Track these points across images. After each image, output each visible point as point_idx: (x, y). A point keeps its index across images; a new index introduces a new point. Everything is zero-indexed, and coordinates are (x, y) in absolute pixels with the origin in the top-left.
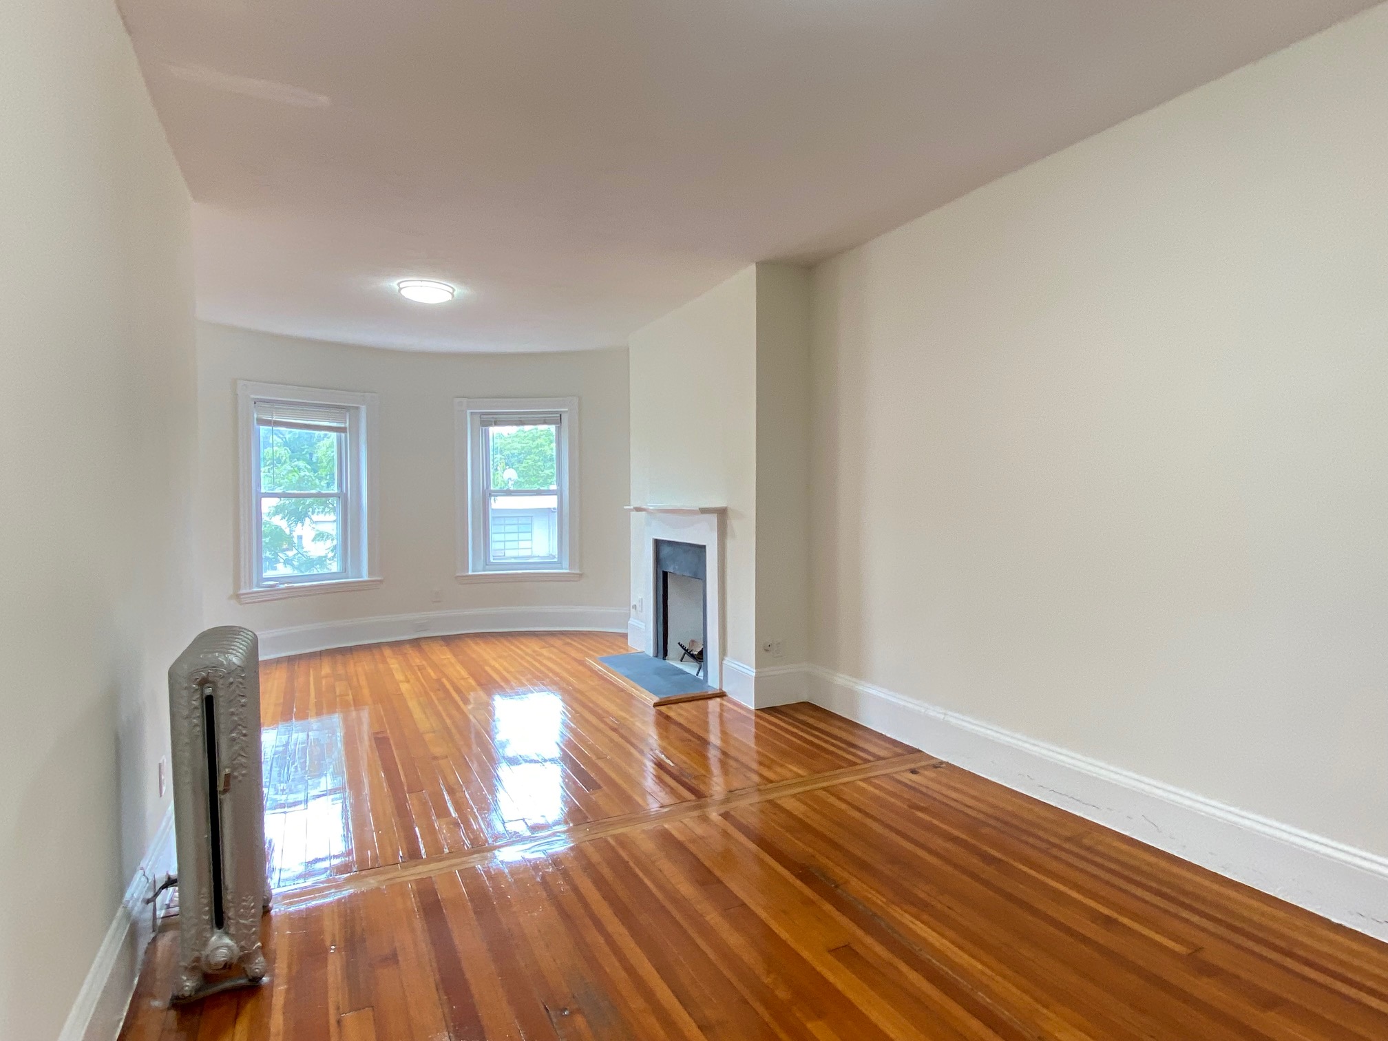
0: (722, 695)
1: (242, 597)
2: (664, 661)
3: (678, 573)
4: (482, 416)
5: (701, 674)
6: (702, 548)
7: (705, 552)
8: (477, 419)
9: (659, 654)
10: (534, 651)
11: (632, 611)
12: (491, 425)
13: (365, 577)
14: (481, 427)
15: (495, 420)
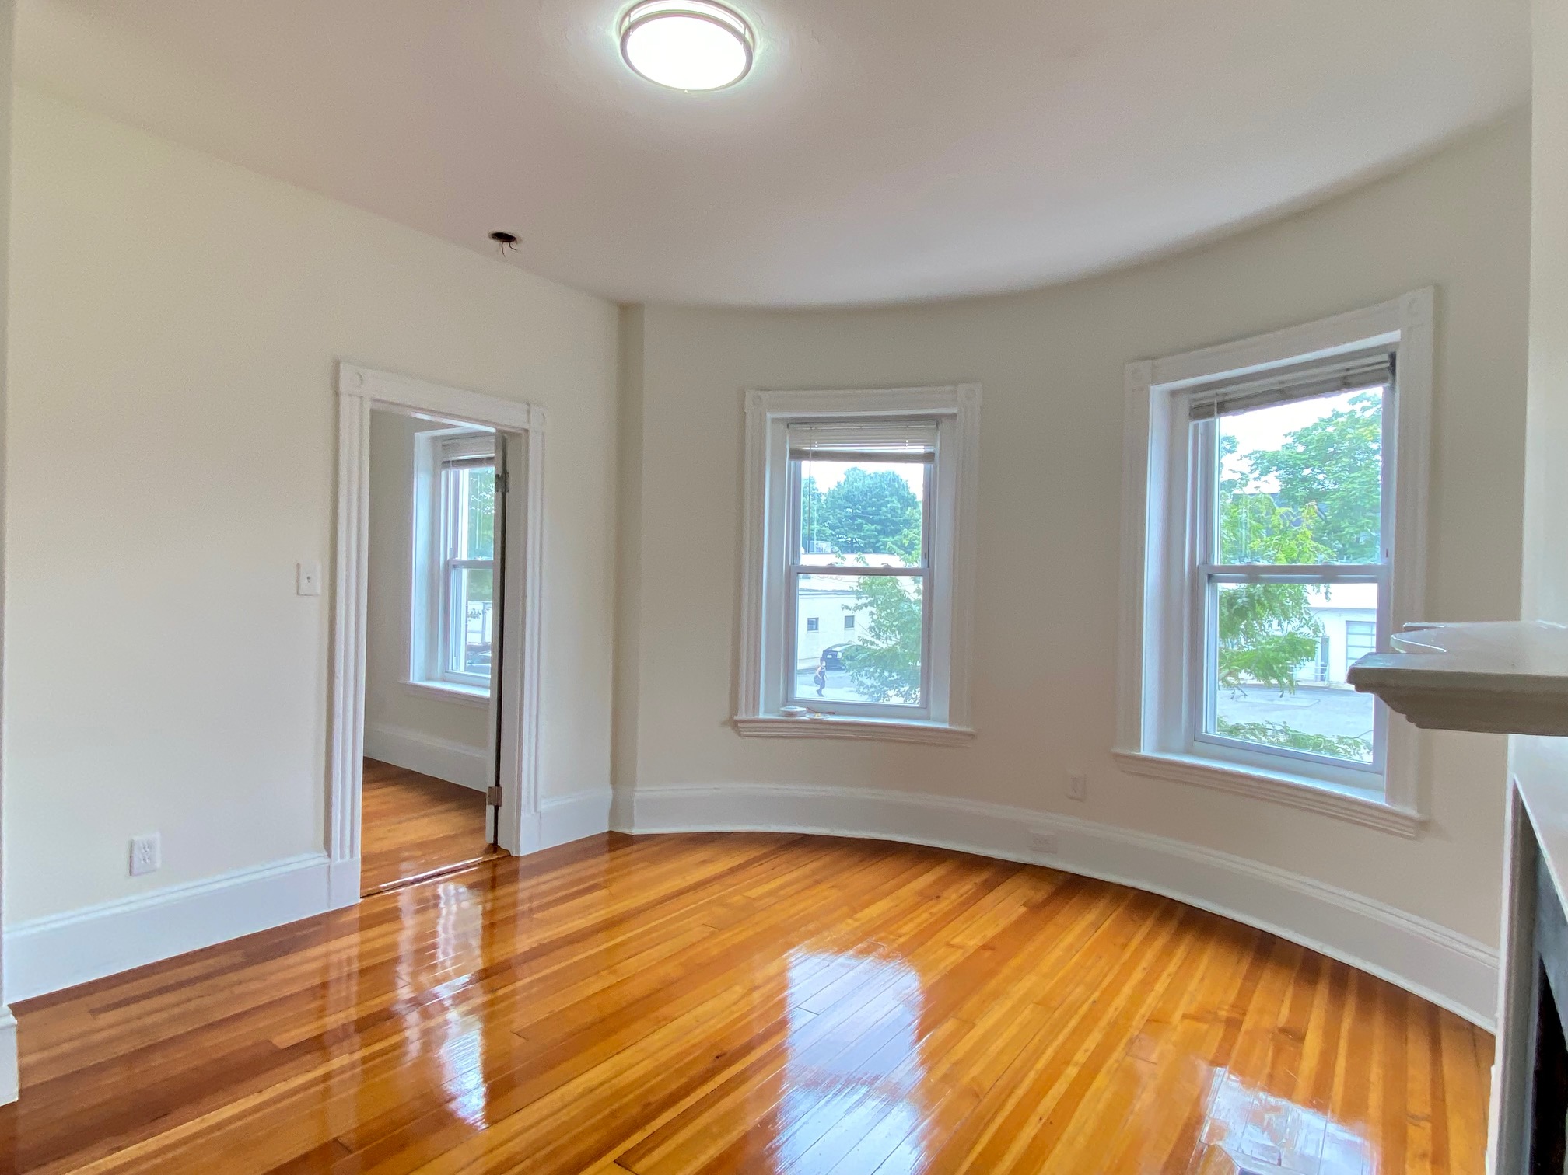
1: (740, 725)
4: (1194, 396)
8: (1183, 402)
12: (1213, 413)
13: (947, 725)
14: (1192, 424)
15: (1221, 399)
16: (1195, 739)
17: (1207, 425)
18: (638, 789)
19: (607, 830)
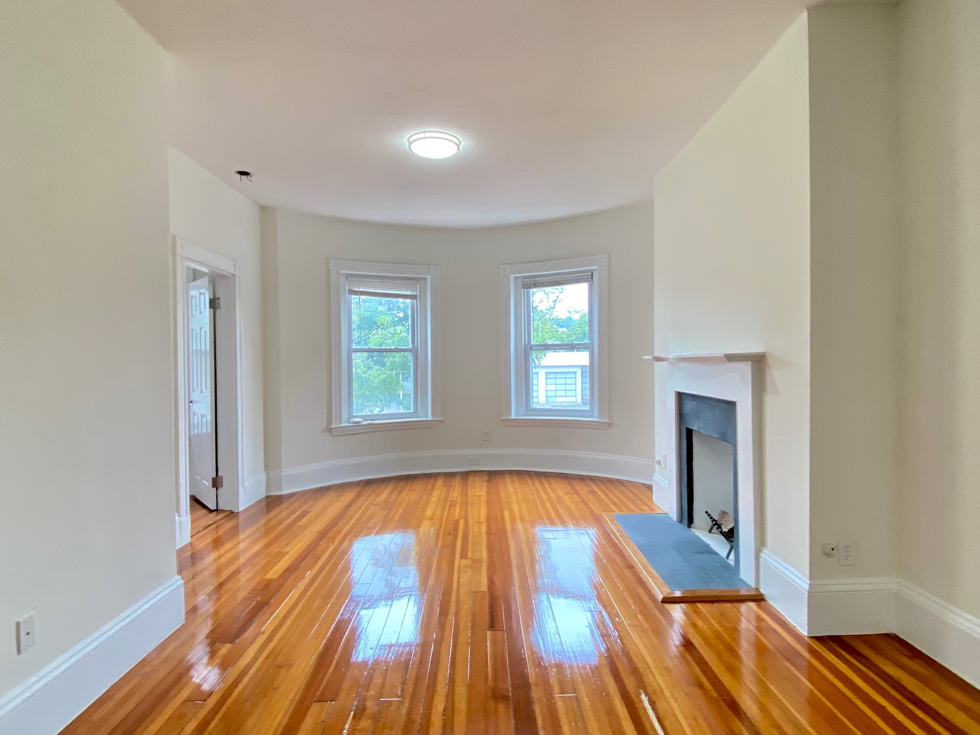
0: (758, 599)
1: (333, 430)
2: (687, 529)
3: (702, 432)
4: (524, 280)
5: (732, 556)
6: (731, 405)
7: (735, 410)
8: (520, 282)
9: (684, 520)
10: (558, 497)
11: (657, 466)
12: (531, 288)
13: (430, 418)
14: (523, 290)
15: (534, 282)
16: (529, 409)
17: (527, 291)
18: (283, 470)
19: (265, 496)
